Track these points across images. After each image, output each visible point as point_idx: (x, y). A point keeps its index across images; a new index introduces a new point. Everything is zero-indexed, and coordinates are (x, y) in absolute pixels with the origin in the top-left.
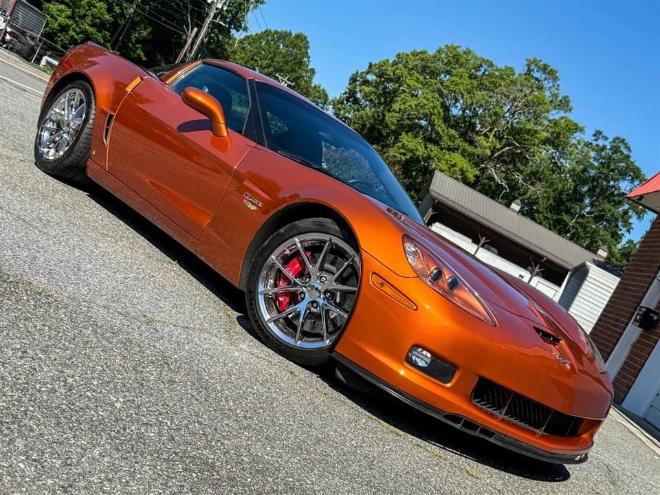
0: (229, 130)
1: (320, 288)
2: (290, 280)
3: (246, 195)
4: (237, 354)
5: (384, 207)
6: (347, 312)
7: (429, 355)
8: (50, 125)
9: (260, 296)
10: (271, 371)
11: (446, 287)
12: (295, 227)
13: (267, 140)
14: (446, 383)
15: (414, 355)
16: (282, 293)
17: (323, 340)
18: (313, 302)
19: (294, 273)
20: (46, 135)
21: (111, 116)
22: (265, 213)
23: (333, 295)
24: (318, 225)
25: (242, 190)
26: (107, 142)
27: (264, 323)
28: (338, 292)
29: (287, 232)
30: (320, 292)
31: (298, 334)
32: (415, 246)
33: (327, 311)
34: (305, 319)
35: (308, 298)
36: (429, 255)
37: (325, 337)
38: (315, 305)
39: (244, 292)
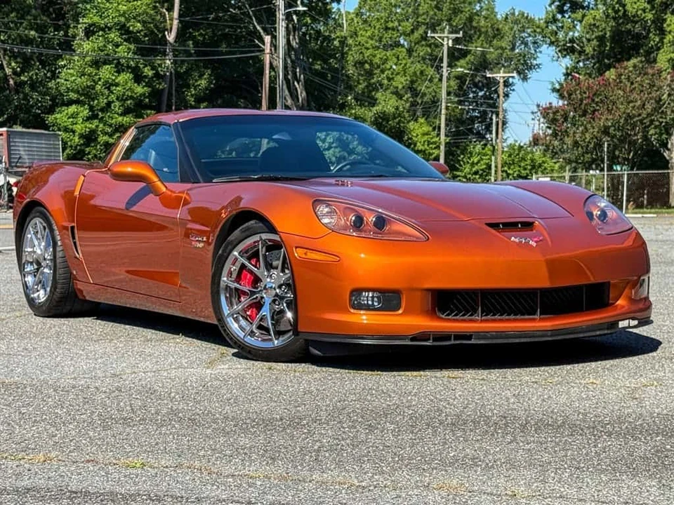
0: (167, 184)
1: (274, 285)
2: (247, 292)
3: (192, 237)
8: (29, 268)
9: (228, 319)
11: (373, 228)
12: (230, 243)
13: (201, 174)
14: (398, 310)
16: (247, 307)
19: (248, 285)
20: (30, 279)
21: (73, 228)
24: (245, 231)
25: (188, 234)
26: (80, 256)
27: (241, 340)
30: (275, 289)
31: (273, 335)
35: (268, 299)
36: (347, 207)
38: (277, 303)
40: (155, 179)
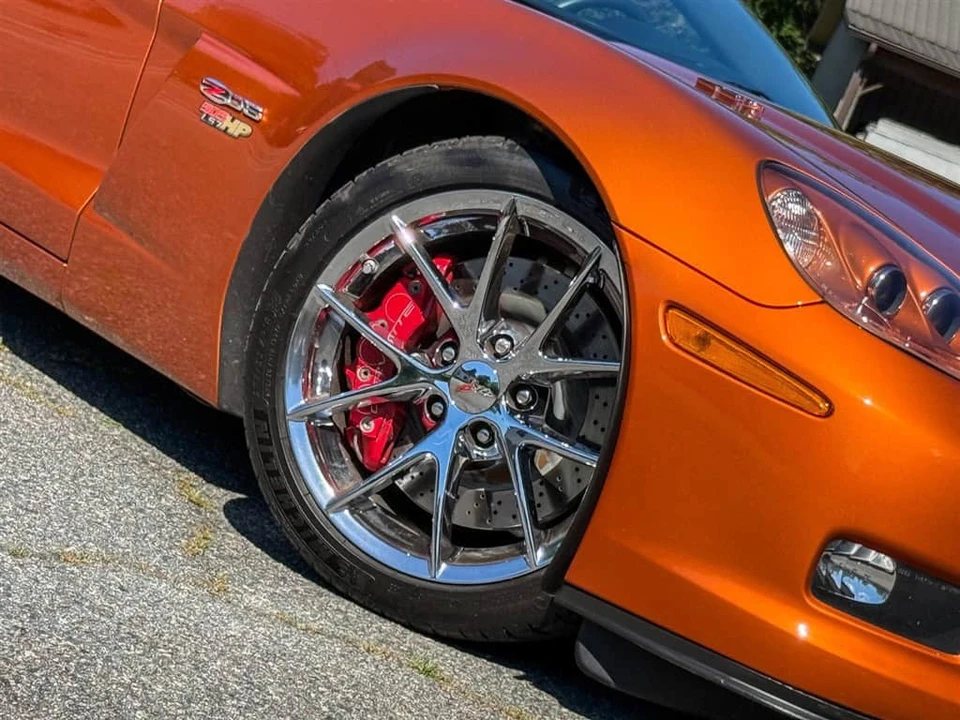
1: (493, 375)
2: (389, 361)
3: (211, 88)
4: (235, 628)
5: (685, 77)
6: (593, 447)
7: (887, 563)
9: (292, 425)
10: (357, 673)
11: (924, 325)
12: (387, 179)
14: (956, 653)
15: (838, 568)
16: (366, 408)
17: (523, 551)
18: (475, 428)
19: (400, 336)
22: (281, 140)
23: (542, 395)
25: (194, 71)
27: (318, 516)
28: (558, 384)
29: (359, 198)
30: (495, 391)
31: (438, 540)
32: (803, 199)
33: (527, 454)
34: (454, 487)
35: (458, 414)
36: (855, 226)
37: (529, 541)
38: (483, 436)
39: (240, 420)
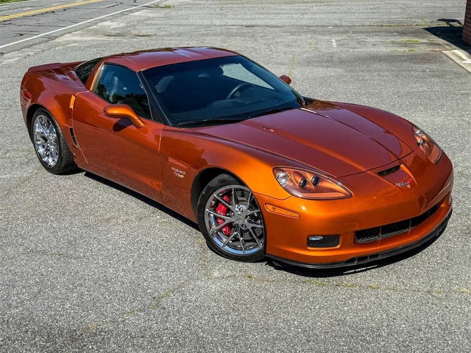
4: (213, 288)
10: (236, 287)
11: (312, 186)
13: (169, 119)
14: (337, 246)
16: (223, 227)
21: (71, 129)
26: (78, 146)
27: (221, 248)
29: (206, 192)
32: (283, 172)
37: (258, 243)
38: (244, 226)
40: (136, 118)
